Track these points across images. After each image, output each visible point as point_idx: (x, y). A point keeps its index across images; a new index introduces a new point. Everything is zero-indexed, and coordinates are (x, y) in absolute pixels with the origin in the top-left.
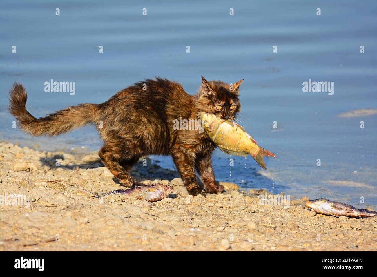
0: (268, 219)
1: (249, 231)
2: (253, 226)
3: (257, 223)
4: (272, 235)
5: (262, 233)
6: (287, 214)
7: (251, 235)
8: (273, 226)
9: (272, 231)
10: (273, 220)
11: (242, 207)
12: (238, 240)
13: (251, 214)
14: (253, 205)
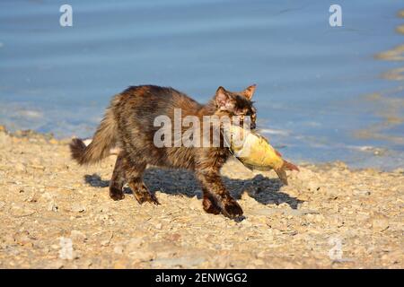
0: (36, 160)
1: (17, 173)
2: (20, 167)
3: (25, 165)
4: (40, 176)
5: (31, 175)
6: (56, 154)
7: (19, 177)
8: (42, 167)
9: (41, 172)
10: (42, 161)
11: (9, 149)
12: (5, 182)
13: (18, 155)
14: (20, 146)
